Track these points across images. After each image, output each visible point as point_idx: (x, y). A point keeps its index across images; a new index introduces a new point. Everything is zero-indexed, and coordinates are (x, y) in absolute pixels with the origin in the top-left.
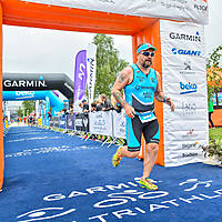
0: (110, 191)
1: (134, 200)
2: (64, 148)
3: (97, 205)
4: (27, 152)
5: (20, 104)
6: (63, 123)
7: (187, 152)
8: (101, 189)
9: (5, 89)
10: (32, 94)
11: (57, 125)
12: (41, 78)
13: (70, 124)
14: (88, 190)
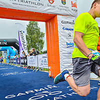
0: (36, 92)
1: (47, 95)
2: (16, 73)
3: (30, 99)
6: (15, 61)
8: (32, 91)
11: (12, 63)
13: (18, 62)
14: (26, 92)
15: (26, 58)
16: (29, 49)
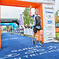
1: (35, 52)
2: (17, 38)
3: (26, 53)
4: (7, 39)
5: (5, 26)
6: (17, 31)
7: (50, 39)
8: (27, 49)
9: (1, 22)
10: (8, 24)
11: (15, 32)
12: (11, 19)
13: (19, 32)
14: (23, 49)
15: (23, 30)
16: (25, 25)
